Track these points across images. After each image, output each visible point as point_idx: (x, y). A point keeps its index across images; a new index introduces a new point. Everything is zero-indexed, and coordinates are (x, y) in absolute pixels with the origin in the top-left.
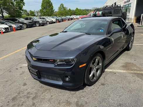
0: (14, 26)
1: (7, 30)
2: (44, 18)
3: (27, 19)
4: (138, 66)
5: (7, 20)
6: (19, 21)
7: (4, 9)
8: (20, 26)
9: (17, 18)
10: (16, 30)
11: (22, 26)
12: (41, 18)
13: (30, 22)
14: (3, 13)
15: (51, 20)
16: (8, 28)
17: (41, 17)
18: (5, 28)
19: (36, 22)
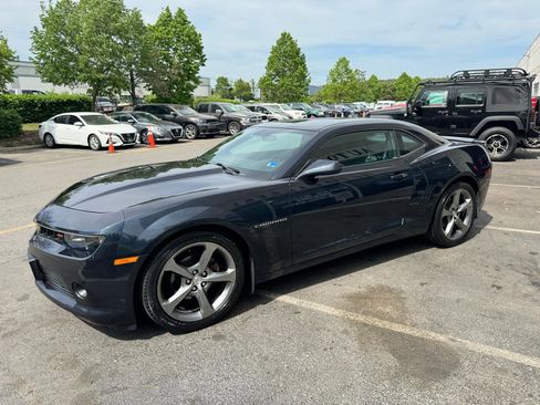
0: (154, 129)
1: (128, 142)
2: (263, 110)
3: (202, 109)
4: (410, 303)
5: (142, 109)
6: (175, 115)
7: (140, 74)
8: (174, 131)
9: (171, 106)
10: (157, 143)
11: (180, 130)
12: (252, 109)
13: (208, 121)
14: (136, 89)
15: (286, 115)
16: (132, 135)
17: (256, 105)
18: (124, 135)
19: (230, 121)
